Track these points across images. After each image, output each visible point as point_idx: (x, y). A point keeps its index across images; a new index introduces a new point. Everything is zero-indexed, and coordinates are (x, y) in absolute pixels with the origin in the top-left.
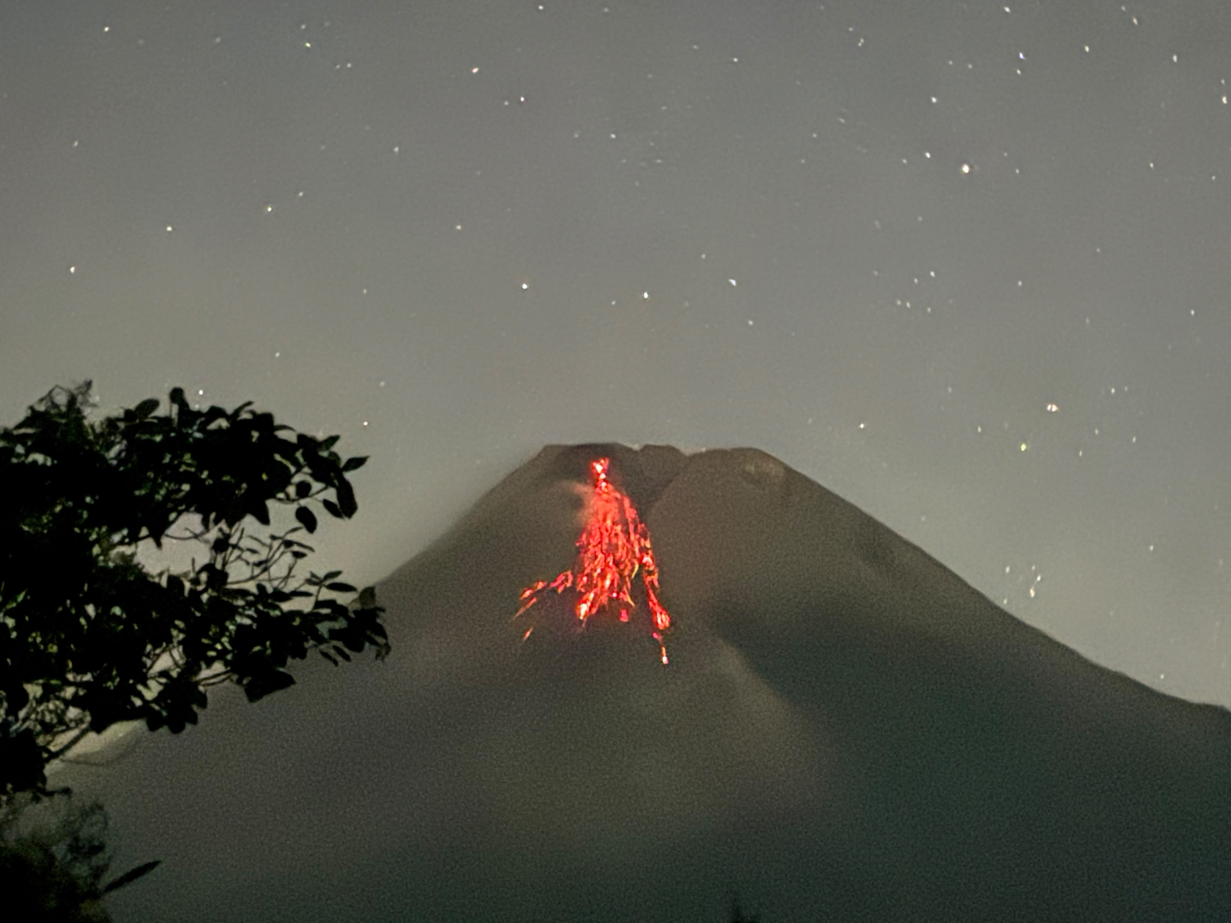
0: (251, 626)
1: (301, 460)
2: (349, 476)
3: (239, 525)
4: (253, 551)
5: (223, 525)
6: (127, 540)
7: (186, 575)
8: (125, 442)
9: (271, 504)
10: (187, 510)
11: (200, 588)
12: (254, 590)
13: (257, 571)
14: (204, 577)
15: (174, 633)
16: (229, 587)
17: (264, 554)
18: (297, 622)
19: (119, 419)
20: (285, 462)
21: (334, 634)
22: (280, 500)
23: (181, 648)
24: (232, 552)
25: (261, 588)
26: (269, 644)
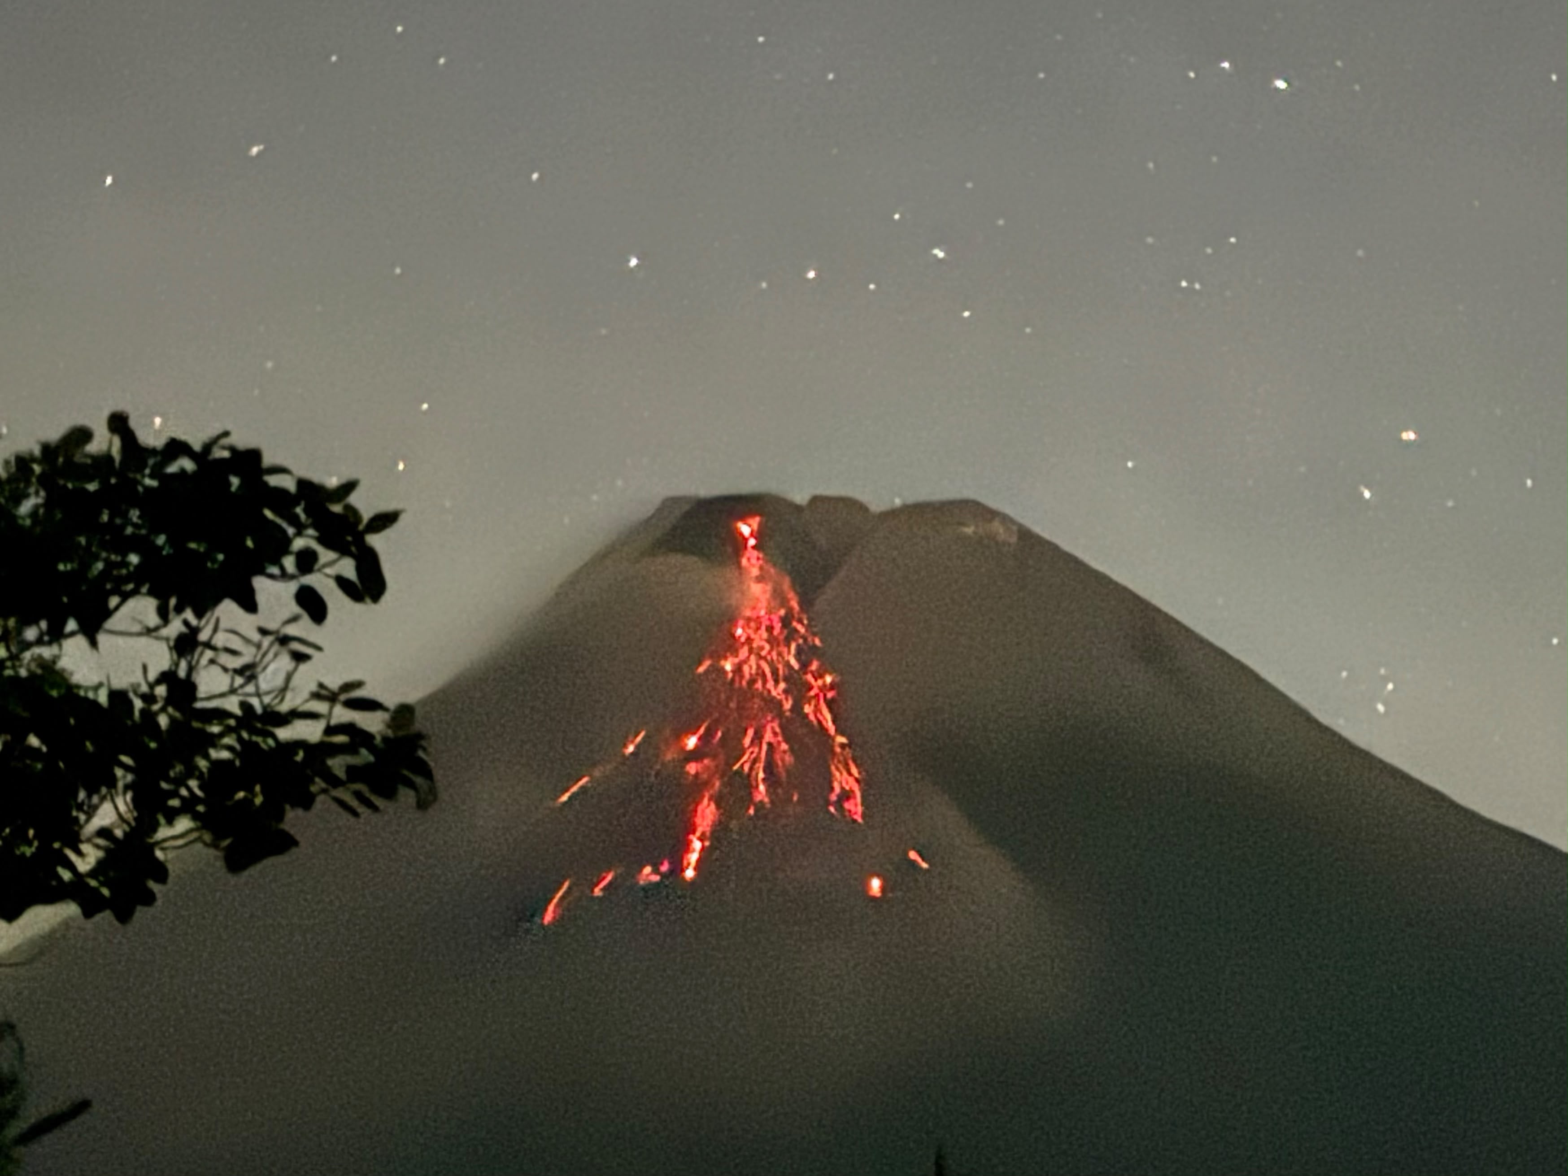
0: (231, 762)
1: (303, 517)
2: (374, 540)
3: (212, 615)
4: (234, 652)
5: (189, 615)
6: (46, 638)
7: (135, 688)
8: (42, 493)
9: (260, 583)
10: (135, 592)
11: (156, 707)
12: (238, 711)
13: (239, 681)
14: (161, 691)
15: (119, 772)
16: (199, 705)
17: (248, 656)
18: (300, 756)
19: (33, 459)
20: (279, 521)
21: (354, 773)
22: (272, 577)
23: (129, 796)
24: (202, 654)
25: (246, 706)
26: (258, 788)
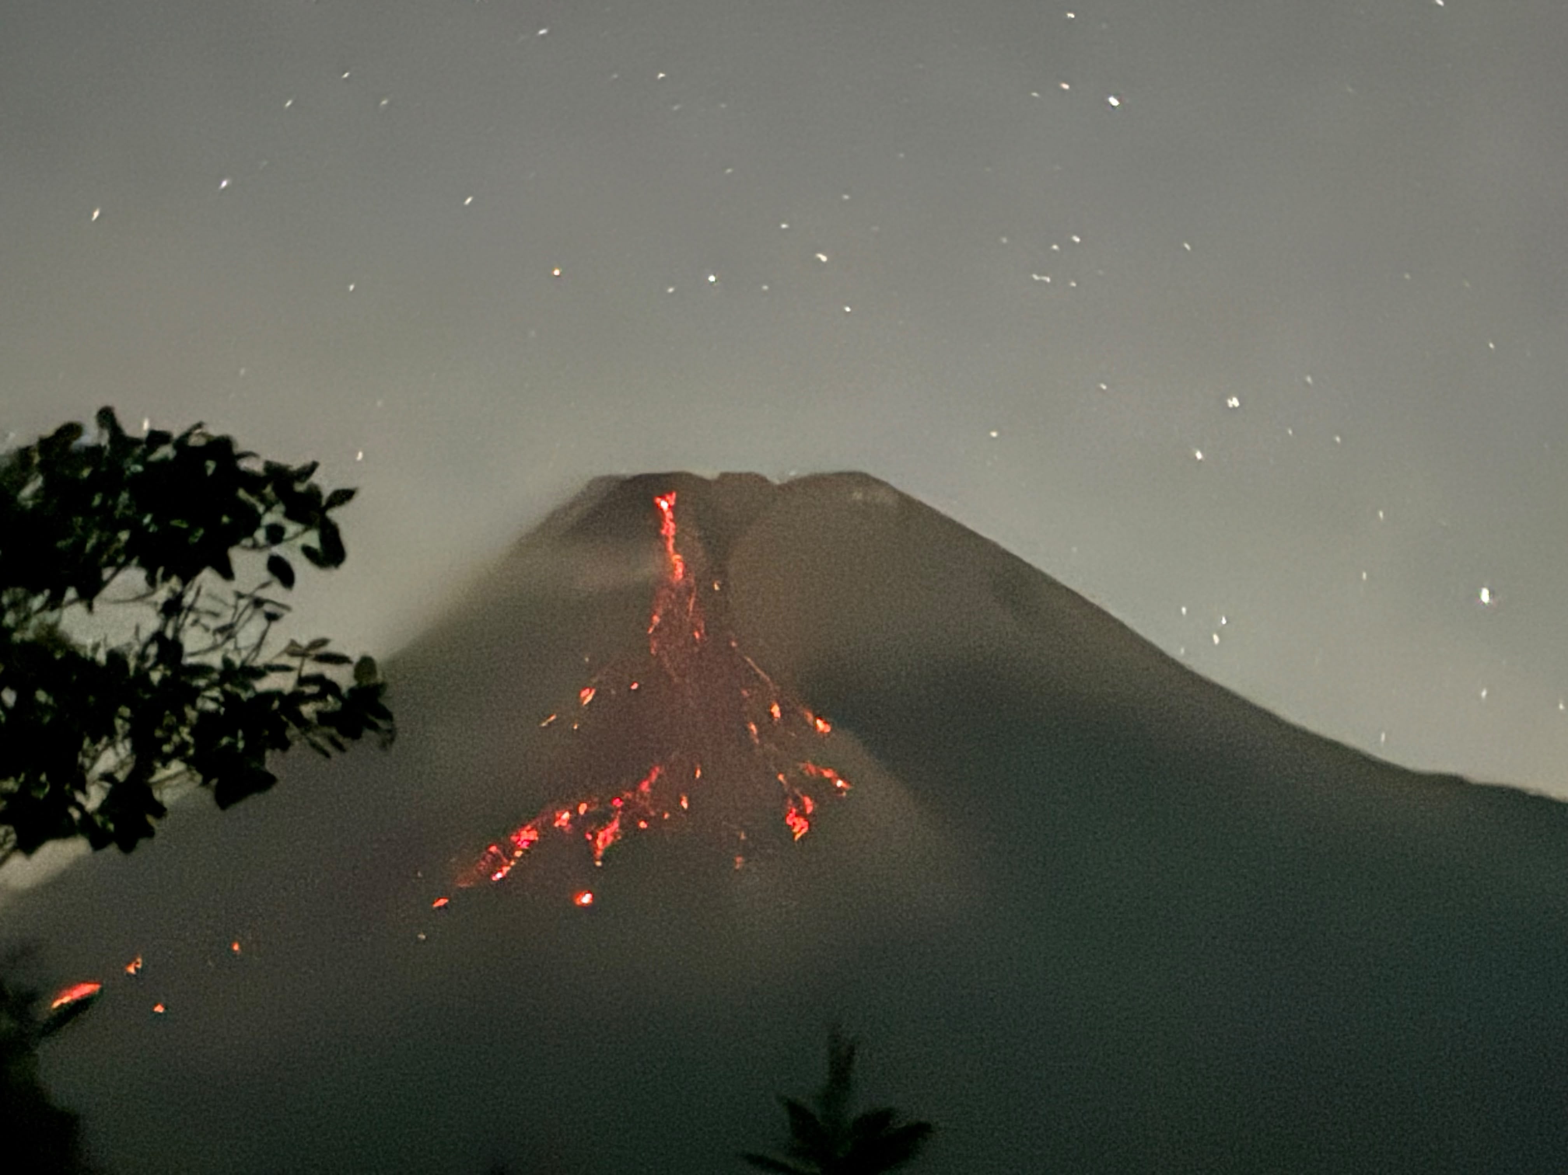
0: (217, 712)
1: (271, 496)
2: (335, 514)
3: (193, 583)
4: (215, 615)
5: (174, 583)
6: (49, 606)
7: (129, 648)
8: (41, 479)
9: (235, 553)
10: (126, 564)
11: (149, 664)
12: (220, 666)
13: (219, 638)
14: (153, 650)
15: (119, 722)
16: (185, 661)
17: (227, 619)
18: (276, 704)
19: (32, 450)
20: (251, 499)
21: (324, 718)
22: (245, 547)
23: (128, 744)
24: (186, 616)
25: (227, 662)
26: (240, 733)
